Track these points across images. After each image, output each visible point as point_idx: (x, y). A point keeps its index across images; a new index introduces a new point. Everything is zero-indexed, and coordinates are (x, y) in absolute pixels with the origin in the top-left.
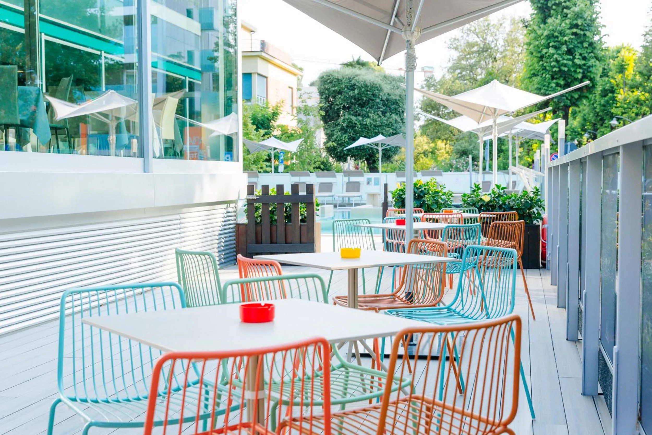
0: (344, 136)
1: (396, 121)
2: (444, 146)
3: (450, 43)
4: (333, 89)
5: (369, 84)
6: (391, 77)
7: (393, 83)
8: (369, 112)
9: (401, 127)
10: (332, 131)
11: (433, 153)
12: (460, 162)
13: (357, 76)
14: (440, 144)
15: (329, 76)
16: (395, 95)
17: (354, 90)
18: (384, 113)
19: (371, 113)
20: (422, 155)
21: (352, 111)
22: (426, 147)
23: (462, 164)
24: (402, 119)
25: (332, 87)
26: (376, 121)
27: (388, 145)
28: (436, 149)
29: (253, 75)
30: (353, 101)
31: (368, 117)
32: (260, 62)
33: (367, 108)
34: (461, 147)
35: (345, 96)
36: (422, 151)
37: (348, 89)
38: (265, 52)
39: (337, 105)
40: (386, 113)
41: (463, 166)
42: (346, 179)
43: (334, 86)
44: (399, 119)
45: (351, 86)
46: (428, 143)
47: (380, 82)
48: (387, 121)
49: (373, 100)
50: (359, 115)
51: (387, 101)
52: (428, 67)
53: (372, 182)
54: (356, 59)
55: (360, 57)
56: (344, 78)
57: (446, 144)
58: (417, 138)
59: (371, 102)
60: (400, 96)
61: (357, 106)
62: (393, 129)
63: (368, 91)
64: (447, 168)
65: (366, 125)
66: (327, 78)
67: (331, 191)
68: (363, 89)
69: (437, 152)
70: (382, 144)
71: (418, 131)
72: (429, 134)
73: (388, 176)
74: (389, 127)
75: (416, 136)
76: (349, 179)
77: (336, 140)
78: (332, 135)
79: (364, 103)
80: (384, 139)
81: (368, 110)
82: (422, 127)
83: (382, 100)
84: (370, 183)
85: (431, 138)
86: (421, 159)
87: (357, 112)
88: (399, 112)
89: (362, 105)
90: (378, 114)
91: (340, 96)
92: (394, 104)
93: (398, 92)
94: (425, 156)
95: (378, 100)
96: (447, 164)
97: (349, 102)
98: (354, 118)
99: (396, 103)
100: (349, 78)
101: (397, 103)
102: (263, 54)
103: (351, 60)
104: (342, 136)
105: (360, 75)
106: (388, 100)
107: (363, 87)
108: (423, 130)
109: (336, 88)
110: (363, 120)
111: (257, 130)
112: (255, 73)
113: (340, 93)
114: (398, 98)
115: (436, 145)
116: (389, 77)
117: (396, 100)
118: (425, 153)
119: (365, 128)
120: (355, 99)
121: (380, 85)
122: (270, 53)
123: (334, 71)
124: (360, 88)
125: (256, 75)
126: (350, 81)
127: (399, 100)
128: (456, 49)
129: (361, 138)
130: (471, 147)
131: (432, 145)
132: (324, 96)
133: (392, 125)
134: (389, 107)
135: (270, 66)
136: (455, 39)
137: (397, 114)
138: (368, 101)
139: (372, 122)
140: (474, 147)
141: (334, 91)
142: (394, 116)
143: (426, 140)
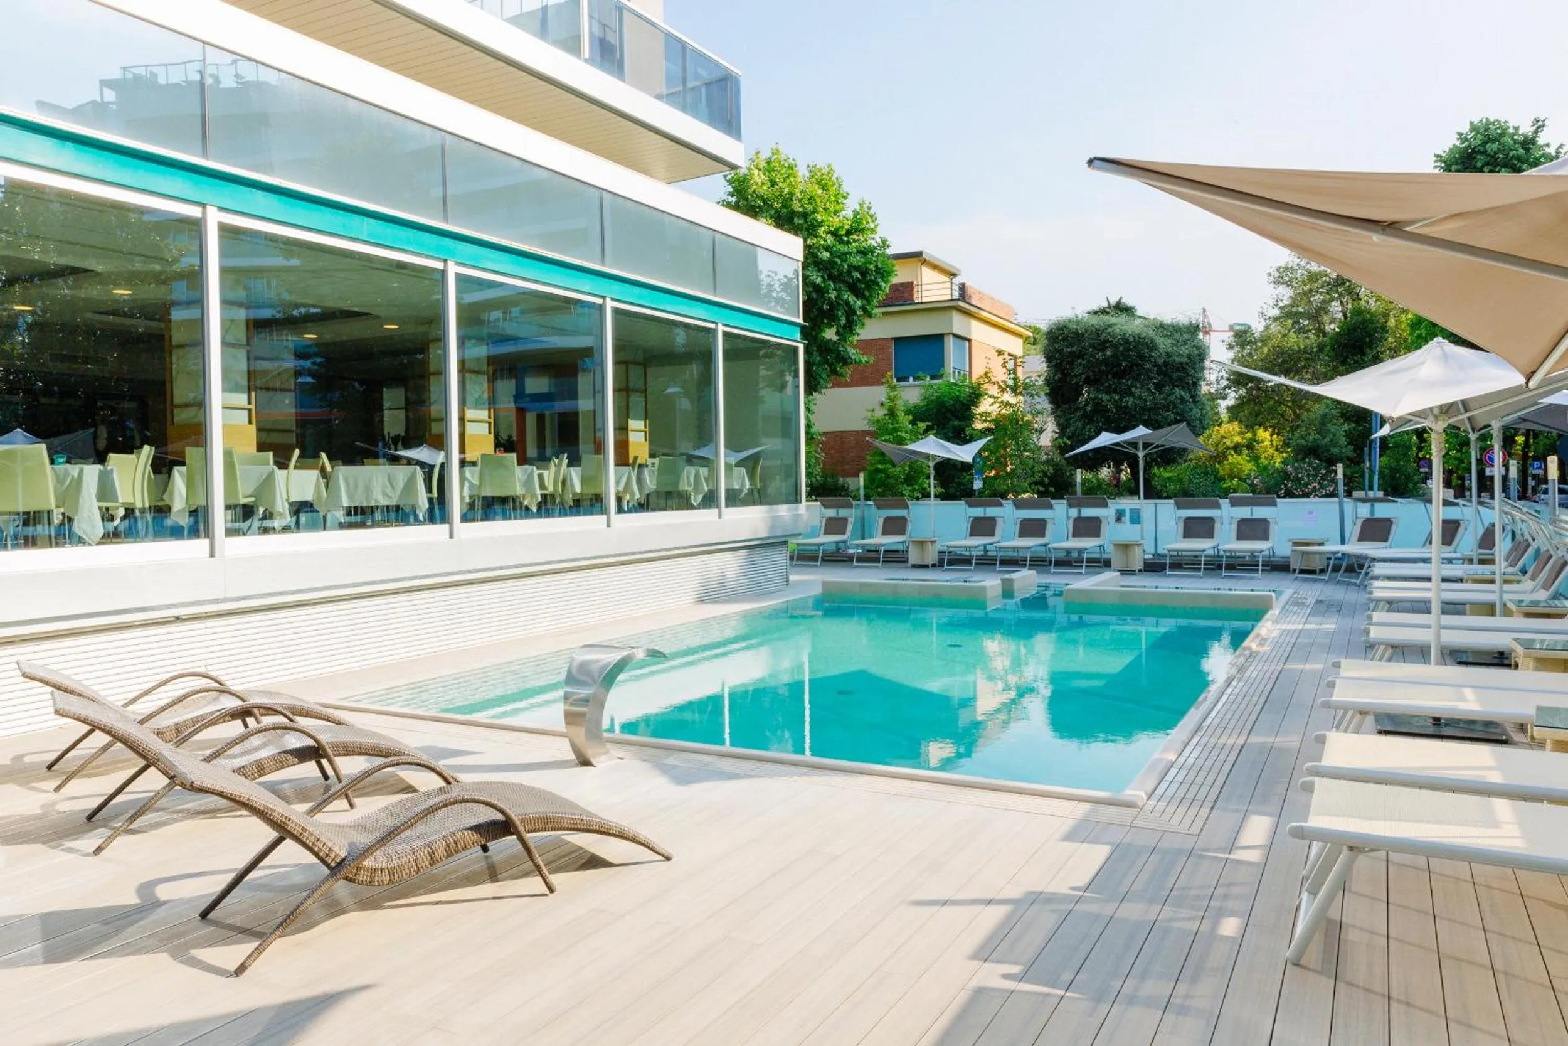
0: (1088, 427)
1: (1182, 398)
2: (1269, 437)
3: (1277, 274)
4: (1069, 350)
5: (1131, 339)
6: (1174, 327)
7: (1177, 336)
8: (1132, 386)
9: (1191, 410)
10: (1067, 420)
11: (1250, 446)
12: (1302, 468)
13: (1110, 326)
14: (1263, 434)
15: (1062, 329)
16: (1180, 355)
17: (1104, 350)
18: (1159, 387)
19: (1136, 388)
20: (1232, 452)
21: (1102, 384)
22: (1238, 439)
23: (1306, 470)
24: (1193, 397)
25: (1067, 347)
26: (1145, 401)
27: (1157, 446)
28: (1255, 441)
29: (946, 339)
30: (1104, 368)
31: (1131, 394)
32: (957, 318)
33: (1128, 380)
34: (1306, 441)
35: (1089, 361)
36: (1231, 445)
37: (1094, 348)
38: (965, 301)
39: (1076, 376)
40: (1164, 386)
41: (1308, 476)
42: (1074, 512)
43: (1071, 345)
44: (1187, 396)
45: (1099, 344)
46: (1241, 433)
47: (1151, 333)
48: (1165, 399)
49: (1138, 365)
50: (1115, 391)
51: (1166, 366)
52: (1239, 324)
53: (1127, 518)
54: (1113, 301)
55: (1120, 299)
56: (1086, 332)
57: (1272, 435)
58: (1224, 426)
59: (1135, 368)
60: (1189, 356)
61: (1110, 377)
62: (1177, 414)
63: (1130, 350)
64: (1279, 479)
65: (1127, 407)
66: (1058, 333)
67: (1043, 535)
68: (1121, 348)
69: (1257, 447)
70: (1144, 444)
71: (1224, 415)
72: (1243, 419)
73: (1159, 507)
74: (1166, 411)
75: (1221, 422)
76: (1079, 512)
77: (1073, 435)
78: (1068, 426)
79: (1124, 371)
80: (1149, 434)
81: (1130, 382)
82: (1230, 409)
83: (1155, 365)
84: (1123, 519)
85: (1246, 427)
86: (1230, 457)
87: (1110, 386)
88: (1188, 383)
89: (1120, 375)
90: (1148, 389)
91: (1079, 361)
92: (1178, 370)
93: (1185, 350)
94: (1236, 452)
95: (1148, 366)
96: (1279, 472)
97: (1096, 370)
98: (1105, 397)
99: (1181, 368)
100: (1097, 331)
101: (1183, 368)
102: (961, 304)
103: (1105, 305)
104: (1084, 428)
105: (1115, 325)
106: (1166, 364)
107: (1121, 344)
108: (1232, 413)
109: (1074, 349)
110: (1121, 401)
111: (913, 423)
112: (948, 334)
113: (1081, 355)
114: (1184, 360)
115: (1255, 435)
116: (1168, 326)
117: (1181, 363)
118: (1237, 448)
119: (1124, 413)
120: (1106, 365)
121: (1152, 340)
122: (974, 303)
123: (1070, 321)
124: (1115, 346)
125: (951, 337)
126: (1098, 336)
127: (1187, 364)
128: (1288, 284)
129: (1104, 433)
130: (1327, 440)
131: (1249, 435)
132: (1054, 362)
133: (1175, 407)
134: (1170, 377)
135: (974, 323)
136: (1286, 268)
137: (1183, 388)
138: (1131, 367)
139: (1137, 402)
140: (1332, 440)
141: (1070, 352)
142: (1179, 392)
143: (1238, 430)
